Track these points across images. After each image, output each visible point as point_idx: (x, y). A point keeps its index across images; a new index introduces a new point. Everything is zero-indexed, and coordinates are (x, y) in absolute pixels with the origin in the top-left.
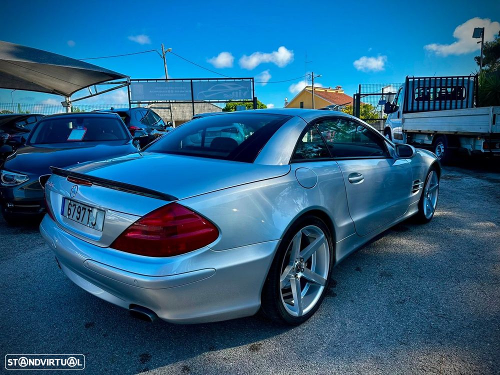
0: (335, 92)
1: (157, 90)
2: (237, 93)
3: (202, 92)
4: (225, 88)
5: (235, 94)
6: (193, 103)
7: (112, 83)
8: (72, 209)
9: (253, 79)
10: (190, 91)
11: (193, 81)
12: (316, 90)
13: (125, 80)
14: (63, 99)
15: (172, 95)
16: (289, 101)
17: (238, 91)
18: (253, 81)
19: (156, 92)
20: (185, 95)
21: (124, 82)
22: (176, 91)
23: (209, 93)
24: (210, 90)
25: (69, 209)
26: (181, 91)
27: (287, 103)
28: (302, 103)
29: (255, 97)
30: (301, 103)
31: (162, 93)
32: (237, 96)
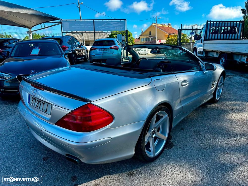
0: (167, 26)
1: (76, 25)
2: (117, 27)
3: (99, 27)
4: (112, 25)
5: (116, 28)
6: (94, 32)
7: (53, 22)
8: (34, 101)
9: (126, 20)
10: (93, 26)
11: (94, 21)
12: (158, 25)
13: (59, 21)
15: (84, 28)
16: (143, 31)
17: (118, 26)
18: (126, 21)
19: (75, 26)
20: (90, 28)
21: (59, 22)
22: (85, 26)
23: (103, 27)
24: (103, 26)
25: (32, 101)
26: (88, 26)
27: (142, 32)
29: (127, 29)
30: (150, 32)
31: (78, 27)
32: (117, 29)
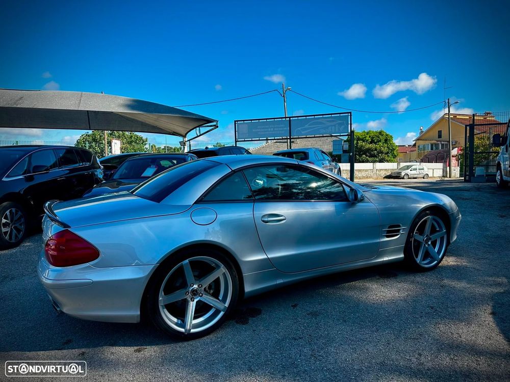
1: (259, 129)
2: (333, 127)
3: (299, 129)
4: (321, 123)
5: (332, 130)
6: (290, 139)
7: (208, 126)
10: (289, 128)
11: (291, 119)
12: (458, 117)
13: (214, 123)
14: (181, 139)
15: (271, 132)
17: (335, 126)
18: (351, 115)
19: (258, 130)
20: (283, 132)
21: (214, 126)
22: (275, 129)
23: (306, 129)
24: (307, 126)
26: (280, 129)
28: (440, 132)
31: (263, 132)
32: (337, 130)
